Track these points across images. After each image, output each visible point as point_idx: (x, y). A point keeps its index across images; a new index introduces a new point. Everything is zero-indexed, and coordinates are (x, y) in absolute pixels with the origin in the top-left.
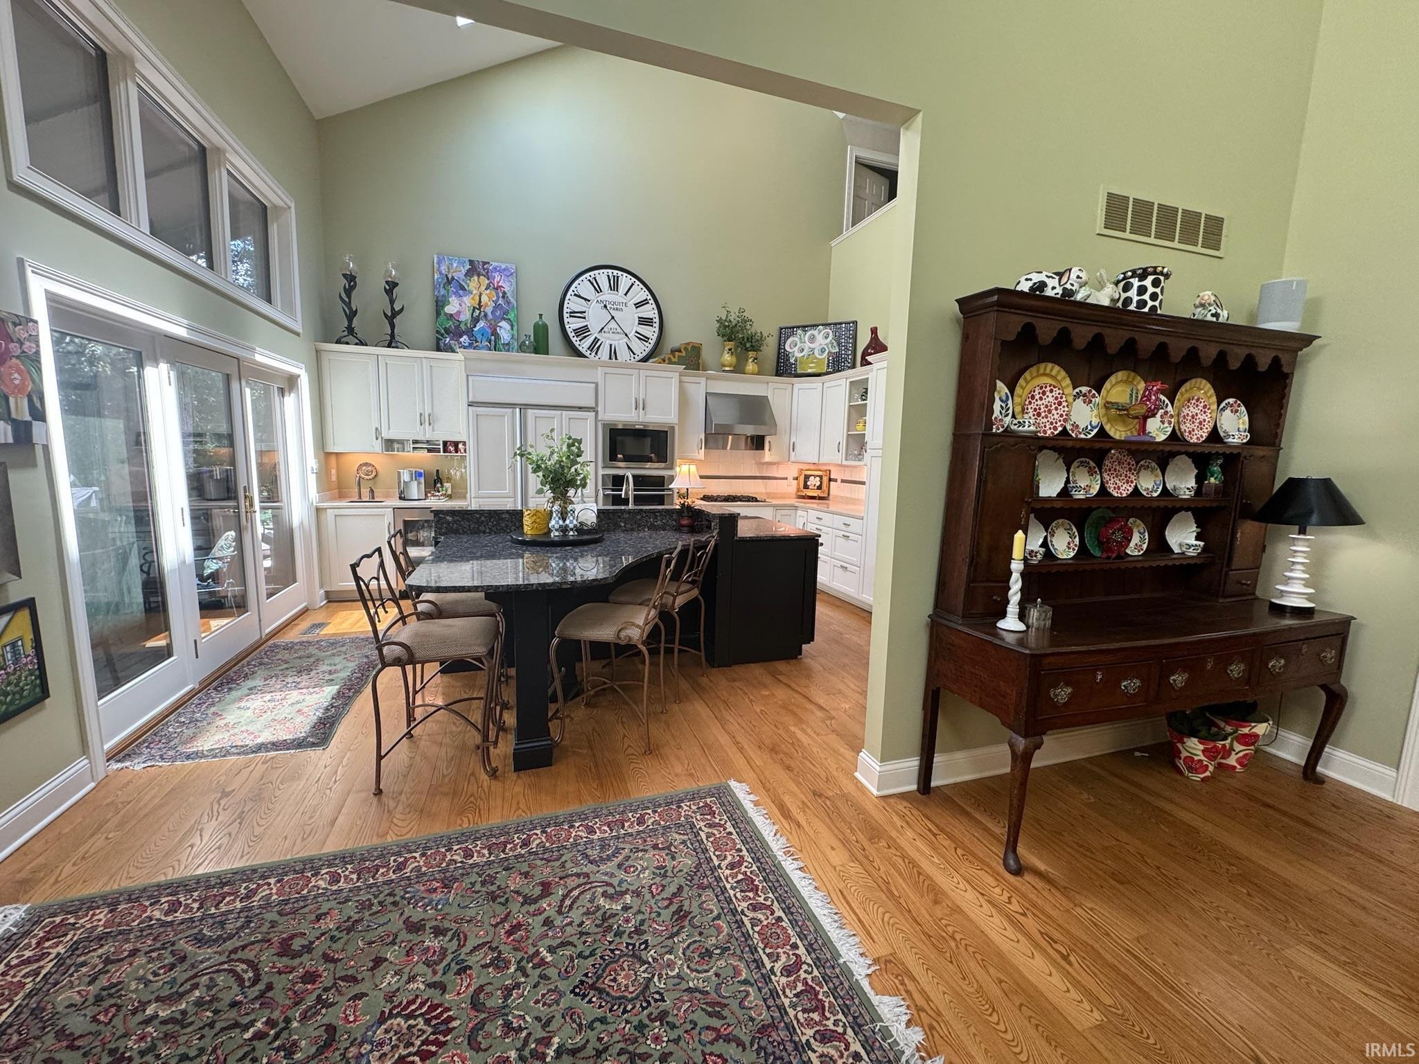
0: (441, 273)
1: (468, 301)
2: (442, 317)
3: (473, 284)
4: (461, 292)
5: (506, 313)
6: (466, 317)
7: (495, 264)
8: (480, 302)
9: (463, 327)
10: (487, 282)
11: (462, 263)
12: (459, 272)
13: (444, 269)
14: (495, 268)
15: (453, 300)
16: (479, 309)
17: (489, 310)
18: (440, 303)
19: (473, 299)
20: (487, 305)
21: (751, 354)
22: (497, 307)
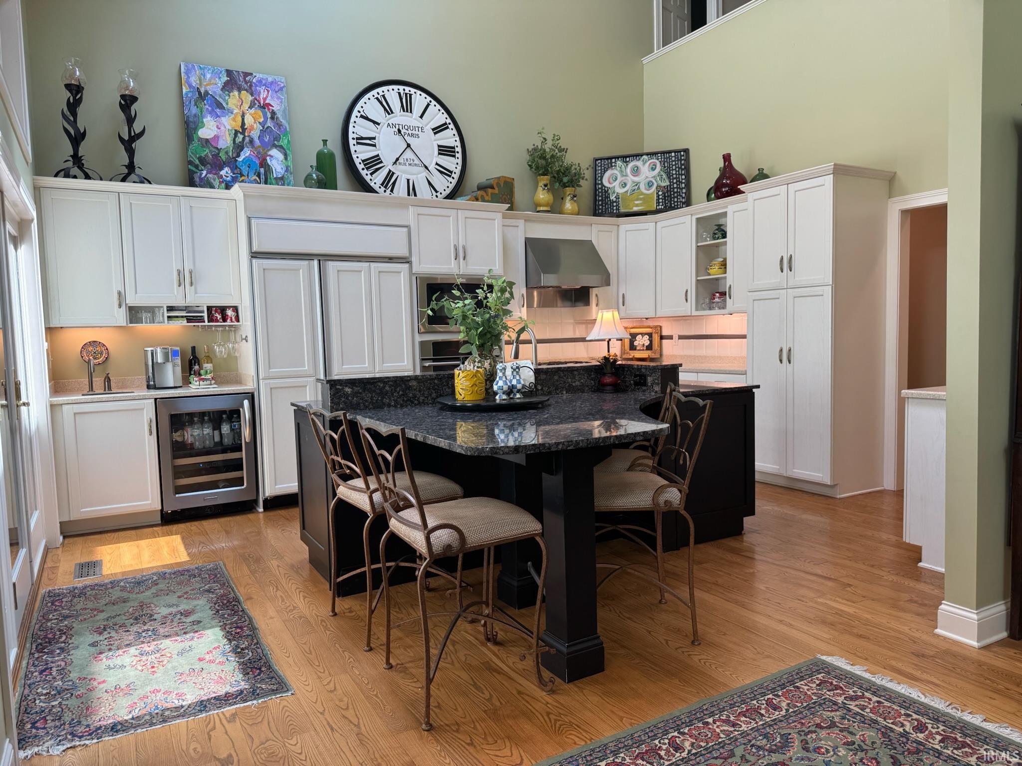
0: (190, 86)
1: (229, 123)
2: (195, 144)
3: (233, 100)
4: (218, 111)
5: (277, 138)
6: (226, 142)
7: (259, 76)
8: (243, 124)
9: (223, 156)
10: (250, 98)
11: (218, 75)
12: (214, 85)
13: (194, 81)
14: (260, 81)
15: (208, 120)
16: (243, 133)
17: (255, 134)
18: (192, 126)
19: (234, 120)
20: (252, 127)
21: (569, 190)
22: (265, 130)
